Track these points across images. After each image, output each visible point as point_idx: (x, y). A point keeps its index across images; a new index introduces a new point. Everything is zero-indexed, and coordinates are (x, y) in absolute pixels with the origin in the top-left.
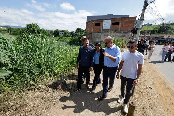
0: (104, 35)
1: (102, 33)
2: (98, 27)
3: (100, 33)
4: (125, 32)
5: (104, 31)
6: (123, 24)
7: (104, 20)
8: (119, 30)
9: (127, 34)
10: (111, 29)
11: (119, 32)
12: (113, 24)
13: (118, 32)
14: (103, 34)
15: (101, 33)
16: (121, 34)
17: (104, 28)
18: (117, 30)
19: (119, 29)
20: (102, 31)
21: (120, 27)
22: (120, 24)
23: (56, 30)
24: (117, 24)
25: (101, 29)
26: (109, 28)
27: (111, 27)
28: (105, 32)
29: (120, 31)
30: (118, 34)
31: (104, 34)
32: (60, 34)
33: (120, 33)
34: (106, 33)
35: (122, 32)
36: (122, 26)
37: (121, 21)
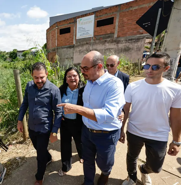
0: (80, 52)
1: (76, 47)
2: (67, 35)
3: (70, 47)
4: (132, 40)
5: (79, 44)
6: (125, 19)
7: (79, 17)
8: (116, 36)
9: (136, 45)
10: (95, 36)
11: (115, 41)
12: (99, 24)
13: (112, 42)
14: (77, 49)
15: (73, 47)
16: (121, 46)
17: (79, 36)
18: (109, 37)
19: (114, 33)
20: (74, 43)
21: (117, 28)
22: (117, 22)
23: (14, 50)
24: (110, 21)
25: (72, 40)
26: (91, 34)
27: (95, 32)
28: (82, 45)
29: (118, 37)
30: (113, 46)
31: (80, 48)
32: (19, 56)
33: (117, 42)
34: (85, 47)
35: (122, 39)
36: (121, 26)
37: (118, 14)
